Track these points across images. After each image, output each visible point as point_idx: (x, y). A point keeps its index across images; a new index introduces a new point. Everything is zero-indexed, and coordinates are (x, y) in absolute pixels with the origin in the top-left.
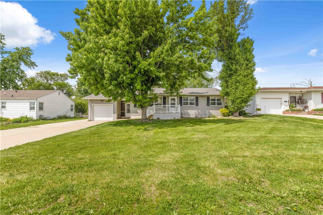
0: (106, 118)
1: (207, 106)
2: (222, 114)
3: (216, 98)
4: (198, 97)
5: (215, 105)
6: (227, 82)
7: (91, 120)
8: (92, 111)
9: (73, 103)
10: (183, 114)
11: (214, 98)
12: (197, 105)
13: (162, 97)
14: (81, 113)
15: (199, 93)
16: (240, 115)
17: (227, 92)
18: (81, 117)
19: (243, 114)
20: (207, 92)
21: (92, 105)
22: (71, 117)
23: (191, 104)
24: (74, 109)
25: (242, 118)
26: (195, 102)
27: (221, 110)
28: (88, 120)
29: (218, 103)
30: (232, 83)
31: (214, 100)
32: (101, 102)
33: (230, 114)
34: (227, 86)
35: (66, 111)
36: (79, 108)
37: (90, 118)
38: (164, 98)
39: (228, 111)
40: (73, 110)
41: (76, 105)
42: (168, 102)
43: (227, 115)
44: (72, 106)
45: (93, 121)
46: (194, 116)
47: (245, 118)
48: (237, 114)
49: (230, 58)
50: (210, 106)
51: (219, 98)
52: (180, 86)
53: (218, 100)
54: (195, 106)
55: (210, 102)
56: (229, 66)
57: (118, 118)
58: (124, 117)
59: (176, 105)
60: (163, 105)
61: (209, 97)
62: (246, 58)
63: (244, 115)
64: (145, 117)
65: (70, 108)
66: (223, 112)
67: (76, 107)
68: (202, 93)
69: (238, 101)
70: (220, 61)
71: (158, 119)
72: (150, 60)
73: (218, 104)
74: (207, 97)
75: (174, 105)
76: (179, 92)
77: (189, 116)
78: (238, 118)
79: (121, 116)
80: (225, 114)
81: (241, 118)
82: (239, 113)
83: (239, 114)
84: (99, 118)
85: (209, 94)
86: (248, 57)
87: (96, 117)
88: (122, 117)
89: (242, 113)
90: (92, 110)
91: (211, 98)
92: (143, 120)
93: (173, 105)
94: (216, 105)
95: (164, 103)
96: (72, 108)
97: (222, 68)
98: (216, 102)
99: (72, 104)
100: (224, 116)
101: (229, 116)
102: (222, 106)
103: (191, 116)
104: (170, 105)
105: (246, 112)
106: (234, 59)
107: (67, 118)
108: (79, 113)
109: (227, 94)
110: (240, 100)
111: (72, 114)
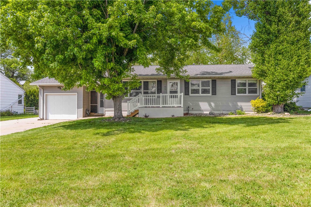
0: (67, 116)
1: (232, 94)
2: (256, 109)
3: (248, 82)
4: (215, 80)
5: (245, 93)
6: (263, 53)
7: (43, 119)
8: (45, 104)
9: (22, 92)
10: (190, 109)
11: (244, 82)
12: (214, 93)
13: (156, 80)
14: (34, 108)
15: (217, 74)
16: (285, 110)
17: (263, 71)
18: (35, 114)
19: (291, 109)
20: (231, 72)
21: (45, 94)
22: (19, 113)
23: (205, 91)
24: (23, 102)
25: (287, 115)
26: (210, 88)
27: (253, 102)
28: (38, 118)
29: (250, 90)
30: (270, 55)
31: (244, 84)
32: (59, 89)
33: (270, 108)
34: (264, 60)
35: (10, 103)
36: (31, 99)
37: (42, 115)
38: (160, 82)
39: (264, 104)
40: (21, 103)
41: (26, 95)
42: (166, 89)
43: (264, 111)
44: (20, 96)
45: (46, 119)
46: (208, 112)
47: (292, 116)
48: (280, 108)
49: (268, 13)
50: (237, 94)
51: (253, 82)
52: (181, 60)
53: (251, 85)
54: (210, 95)
55: (237, 88)
56: (265, 27)
57: (86, 115)
58: (96, 114)
59: (179, 94)
60: (157, 94)
61: (235, 80)
62: (298, 12)
63: (292, 111)
64: (119, 114)
65: (17, 99)
66: (256, 106)
67: (27, 97)
68: (221, 74)
69: (279, 86)
70: (253, 18)
71: (146, 116)
72: (110, 20)
73: (250, 92)
74: (232, 80)
75: (174, 94)
76: (181, 70)
77: (200, 112)
78: (280, 116)
79: (91, 112)
80: (260, 109)
81: (285, 115)
82: (284, 106)
83: (284, 108)
84: (55, 115)
85: (233, 75)
86: (301, 10)
87: (51, 114)
88: (93, 114)
89: (289, 107)
90: (45, 102)
91: (238, 81)
92: (115, 119)
93: (172, 95)
94: (247, 94)
95: (159, 90)
96: (20, 99)
97: (255, 30)
98: (247, 88)
99: (20, 94)
100: (258, 112)
101: (267, 111)
102: (258, 94)
103: (205, 112)
104: (168, 94)
105: (297, 104)
106: (276, 14)
107: (12, 115)
108: (31, 107)
109: (263, 74)
110: (282, 83)
111: (20, 109)
